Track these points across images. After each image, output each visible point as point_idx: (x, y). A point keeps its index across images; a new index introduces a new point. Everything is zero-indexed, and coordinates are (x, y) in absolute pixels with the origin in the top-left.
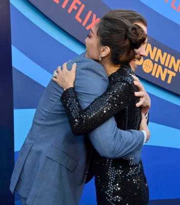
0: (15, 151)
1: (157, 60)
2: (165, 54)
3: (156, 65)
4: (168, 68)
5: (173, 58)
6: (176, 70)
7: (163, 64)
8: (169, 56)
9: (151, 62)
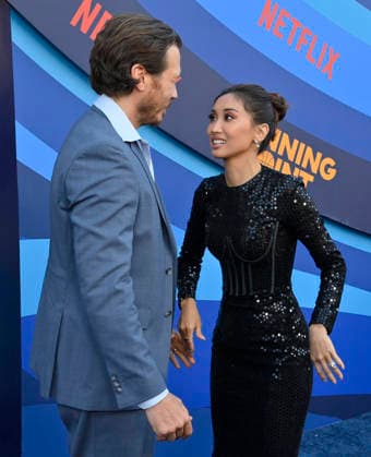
0: (22, 315)
1: (281, 153)
2: (296, 142)
3: (279, 161)
4: (300, 167)
5: (309, 149)
6: (314, 171)
7: (292, 160)
8: (303, 146)
9: (271, 156)
